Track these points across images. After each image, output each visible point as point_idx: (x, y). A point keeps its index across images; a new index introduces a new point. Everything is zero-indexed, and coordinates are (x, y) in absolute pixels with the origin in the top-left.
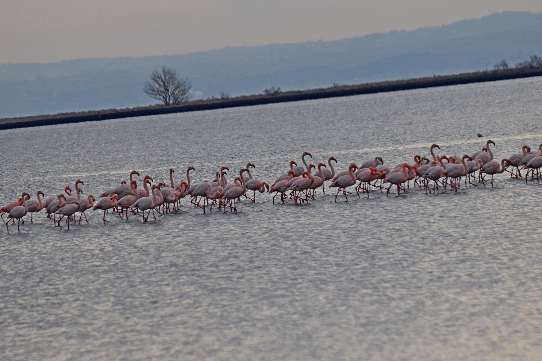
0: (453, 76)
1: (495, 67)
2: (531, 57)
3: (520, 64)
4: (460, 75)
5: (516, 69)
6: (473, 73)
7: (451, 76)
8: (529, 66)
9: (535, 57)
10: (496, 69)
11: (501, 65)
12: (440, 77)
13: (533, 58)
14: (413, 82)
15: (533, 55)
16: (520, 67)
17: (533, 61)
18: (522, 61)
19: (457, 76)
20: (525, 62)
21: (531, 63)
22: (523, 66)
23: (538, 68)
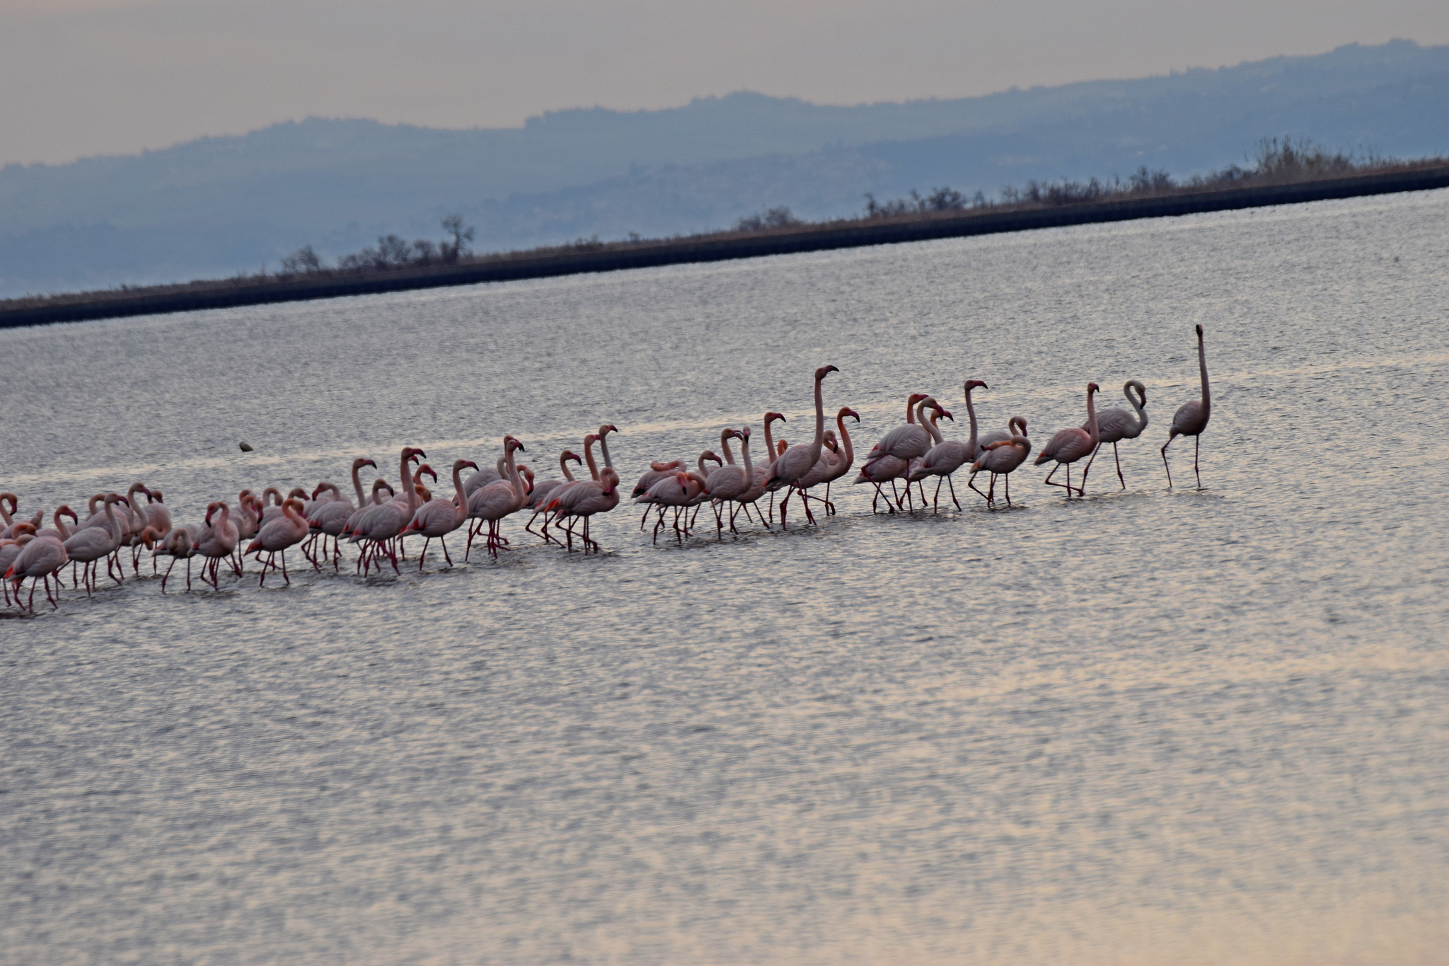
0: (175, 286)
1: (286, 265)
2: (381, 241)
3: (353, 258)
4: (194, 284)
5: (341, 272)
6: (226, 282)
7: (168, 288)
8: (374, 264)
9: (391, 239)
10: (290, 270)
11: (304, 261)
12: (140, 290)
13: (386, 243)
14: (67, 302)
15: (385, 235)
16: (351, 265)
17: (384, 251)
18: (357, 251)
19: (183, 286)
20: (367, 252)
21: (379, 255)
22: (360, 263)
23: (399, 268)
